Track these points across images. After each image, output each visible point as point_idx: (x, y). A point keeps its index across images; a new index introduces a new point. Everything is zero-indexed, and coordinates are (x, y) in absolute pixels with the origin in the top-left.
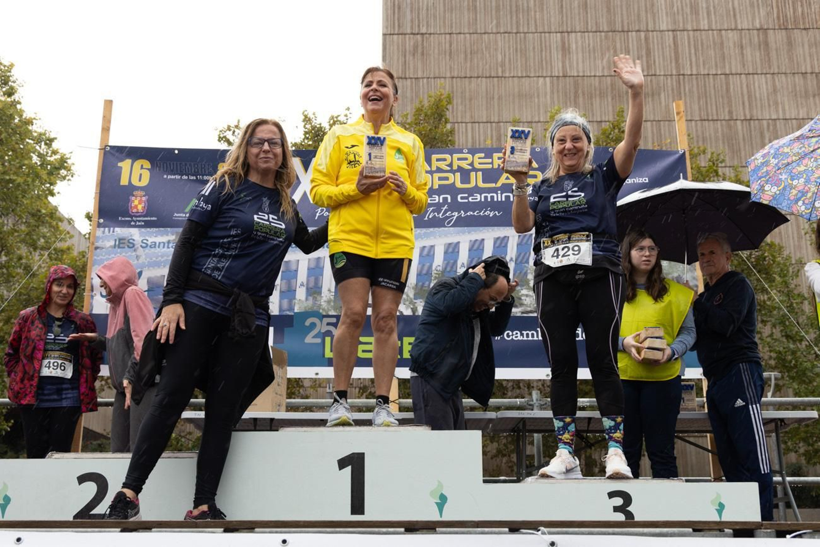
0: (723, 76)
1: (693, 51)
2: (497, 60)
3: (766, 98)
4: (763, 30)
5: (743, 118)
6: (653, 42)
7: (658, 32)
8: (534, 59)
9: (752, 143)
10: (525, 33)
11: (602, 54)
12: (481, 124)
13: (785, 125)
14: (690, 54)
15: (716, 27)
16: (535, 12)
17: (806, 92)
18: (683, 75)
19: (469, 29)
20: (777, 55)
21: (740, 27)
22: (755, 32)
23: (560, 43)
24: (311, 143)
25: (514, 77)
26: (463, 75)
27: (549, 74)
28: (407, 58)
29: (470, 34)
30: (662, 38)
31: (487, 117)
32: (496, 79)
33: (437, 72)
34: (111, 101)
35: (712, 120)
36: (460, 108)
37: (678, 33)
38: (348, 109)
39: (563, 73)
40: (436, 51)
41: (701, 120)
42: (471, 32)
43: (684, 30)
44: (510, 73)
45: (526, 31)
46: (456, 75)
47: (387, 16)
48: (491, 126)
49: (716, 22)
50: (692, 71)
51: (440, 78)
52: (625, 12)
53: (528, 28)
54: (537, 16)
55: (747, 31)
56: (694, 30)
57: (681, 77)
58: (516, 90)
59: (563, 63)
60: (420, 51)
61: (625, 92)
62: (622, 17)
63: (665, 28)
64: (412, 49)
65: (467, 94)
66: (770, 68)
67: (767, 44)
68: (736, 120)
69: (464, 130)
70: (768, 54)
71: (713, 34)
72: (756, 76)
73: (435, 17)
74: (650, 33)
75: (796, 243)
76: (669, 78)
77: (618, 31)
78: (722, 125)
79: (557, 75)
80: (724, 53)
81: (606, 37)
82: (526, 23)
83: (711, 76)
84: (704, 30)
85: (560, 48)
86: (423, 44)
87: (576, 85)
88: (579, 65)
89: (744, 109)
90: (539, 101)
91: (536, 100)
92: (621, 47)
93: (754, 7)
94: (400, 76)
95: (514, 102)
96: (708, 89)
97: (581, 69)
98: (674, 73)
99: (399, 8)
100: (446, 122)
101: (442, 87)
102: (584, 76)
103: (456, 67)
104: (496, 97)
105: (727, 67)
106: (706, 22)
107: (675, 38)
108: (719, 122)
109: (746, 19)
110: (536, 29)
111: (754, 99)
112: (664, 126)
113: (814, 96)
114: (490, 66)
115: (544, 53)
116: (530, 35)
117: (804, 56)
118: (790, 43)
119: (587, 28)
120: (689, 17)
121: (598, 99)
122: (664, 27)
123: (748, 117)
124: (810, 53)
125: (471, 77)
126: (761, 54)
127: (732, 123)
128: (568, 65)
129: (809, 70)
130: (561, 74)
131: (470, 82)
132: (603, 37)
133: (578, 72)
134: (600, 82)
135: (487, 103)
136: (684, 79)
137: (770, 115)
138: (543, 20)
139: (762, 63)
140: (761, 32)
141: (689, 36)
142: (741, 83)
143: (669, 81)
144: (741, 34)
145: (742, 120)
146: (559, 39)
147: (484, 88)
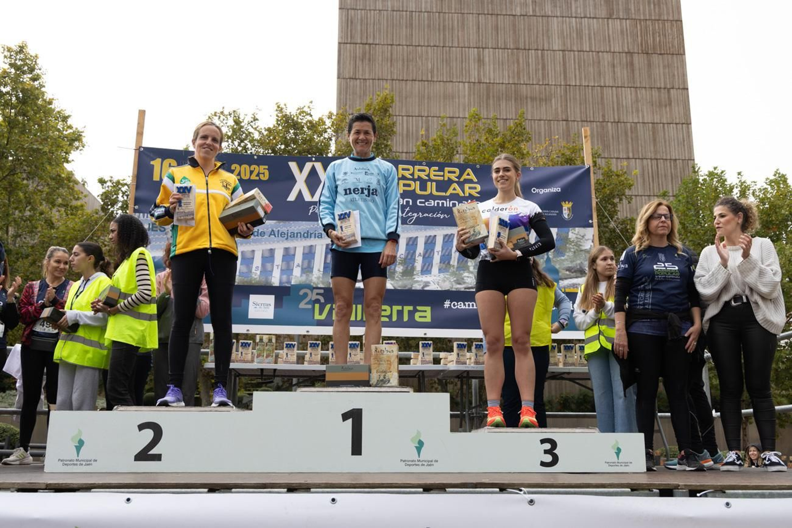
0: (599, 88)
1: (577, 67)
2: (428, 67)
3: (630, 106)
4: (630, 53)
5: (612, 121)
6: (548, 59)
7: (552, 52)
8: (456, 68)
9: (618, 140)
10: (450, 47)
11: (508, 67)
12: (414, 118)
13: (643, 127)
14: (575, 69)
15: (595, 49)
16: (458, 31)
17: (659, 103)
18: (570, 85)
19: (406, 41)
20: (640, 73)
21: (612, 50)
22: (624, 54)
23: (476, 57)
24: (281, 128)
25: (440, 81)
26: (401, 78)
27: (467, 80)
28: (357, 63)
29: (407, 46)
30: (554, 55)
31: (419, 112)
32: (426, 83)
33: (380, 75)
34: (144, 110)
35: (590, 121)
36: (398, 105)
37: (567, 52)
38: (311, 102)
39: (478, 79)
40: (380, 58)
41: (582, 121)
42: (408, 44)
43: (571, 51)
44: (437, 78)
45: (450, 45)
46: (395, 78)
47: (342, 28)
48: (422, 119)
49: (595, 45)
50: (576, 83)
51: (382, 79)
52: (527, 35)
53: (452, 43)
54: (460, 34)
55: (618, 54)
56: (578, 51)
57: (568, 87)
58: (442, 92)
59: (479, 72)
60: (367, 56)
61: (525, 97)
63: (557, 49)
64: (361, 56)
65: (404, 93)
66: (634, 83)
67: (632, 64)
68: (608, 122)
69: (401, 122)
70: (633, 71)
71: (593, 54)
72: (623, 89)
73: (380, 31)
74: (546, 52)
77: (521, 49)
78: (597, 126)
79: (473, 81)
80: (600, 69)
81: (512, 54)
82: (451, 39)
83: (590, 88)
84: (586, 51)
85: (476, 61)
86: (370, 52)
87: (488, 89)
88: (491, 74)
89: (614, 114)
90: (459, 101)
91: (457, 100)
92: (523, 61)
93: (624, 35)
94: (351, 76)
95: (440, 102)
96: (587, 97)
97: (492, 78)
98: (563, 83)
99: (352, 22)
100: (389, 117)
101: (386, 89)
102: (494, 83)
103: (395, 71)
104: (426, 97)
105: (602, 81)
106: (588, 45)
107: (564, 56)
108: (595, 123)
109: (617, 45)
110: (458, 44)
111: (621, 106)
112: (554, 125)
113: (666, 106)
114: (422, 72)
115: (464, 64)
116: (454, 49)
117: (659, 74)
118: (649, 65)
119: (498, 46)
120: (575, 41)
121: (504, 101)
122: (556, 47)
123: (617, 121)
124: (664, 73)
125: (407, 80)
126: (627, 72)
127: (604, 124)
128: (482, 74)
129: (663, 86)
130: (477, 81)
131: (406, 84)
132: (510, 53)
133: (490, 79)
134: (506, 88)
135: (419, 102)
136: (570, 88)
137: (633, 119)
138: (464, 37)
139: (628, 79)
140: (628, 55)
141: (574, 55)
142: (612, 93)
143: (559, 88)
144: (613, 56)
145: (612, 123)
146: (476, 53)
147: (417, 89)
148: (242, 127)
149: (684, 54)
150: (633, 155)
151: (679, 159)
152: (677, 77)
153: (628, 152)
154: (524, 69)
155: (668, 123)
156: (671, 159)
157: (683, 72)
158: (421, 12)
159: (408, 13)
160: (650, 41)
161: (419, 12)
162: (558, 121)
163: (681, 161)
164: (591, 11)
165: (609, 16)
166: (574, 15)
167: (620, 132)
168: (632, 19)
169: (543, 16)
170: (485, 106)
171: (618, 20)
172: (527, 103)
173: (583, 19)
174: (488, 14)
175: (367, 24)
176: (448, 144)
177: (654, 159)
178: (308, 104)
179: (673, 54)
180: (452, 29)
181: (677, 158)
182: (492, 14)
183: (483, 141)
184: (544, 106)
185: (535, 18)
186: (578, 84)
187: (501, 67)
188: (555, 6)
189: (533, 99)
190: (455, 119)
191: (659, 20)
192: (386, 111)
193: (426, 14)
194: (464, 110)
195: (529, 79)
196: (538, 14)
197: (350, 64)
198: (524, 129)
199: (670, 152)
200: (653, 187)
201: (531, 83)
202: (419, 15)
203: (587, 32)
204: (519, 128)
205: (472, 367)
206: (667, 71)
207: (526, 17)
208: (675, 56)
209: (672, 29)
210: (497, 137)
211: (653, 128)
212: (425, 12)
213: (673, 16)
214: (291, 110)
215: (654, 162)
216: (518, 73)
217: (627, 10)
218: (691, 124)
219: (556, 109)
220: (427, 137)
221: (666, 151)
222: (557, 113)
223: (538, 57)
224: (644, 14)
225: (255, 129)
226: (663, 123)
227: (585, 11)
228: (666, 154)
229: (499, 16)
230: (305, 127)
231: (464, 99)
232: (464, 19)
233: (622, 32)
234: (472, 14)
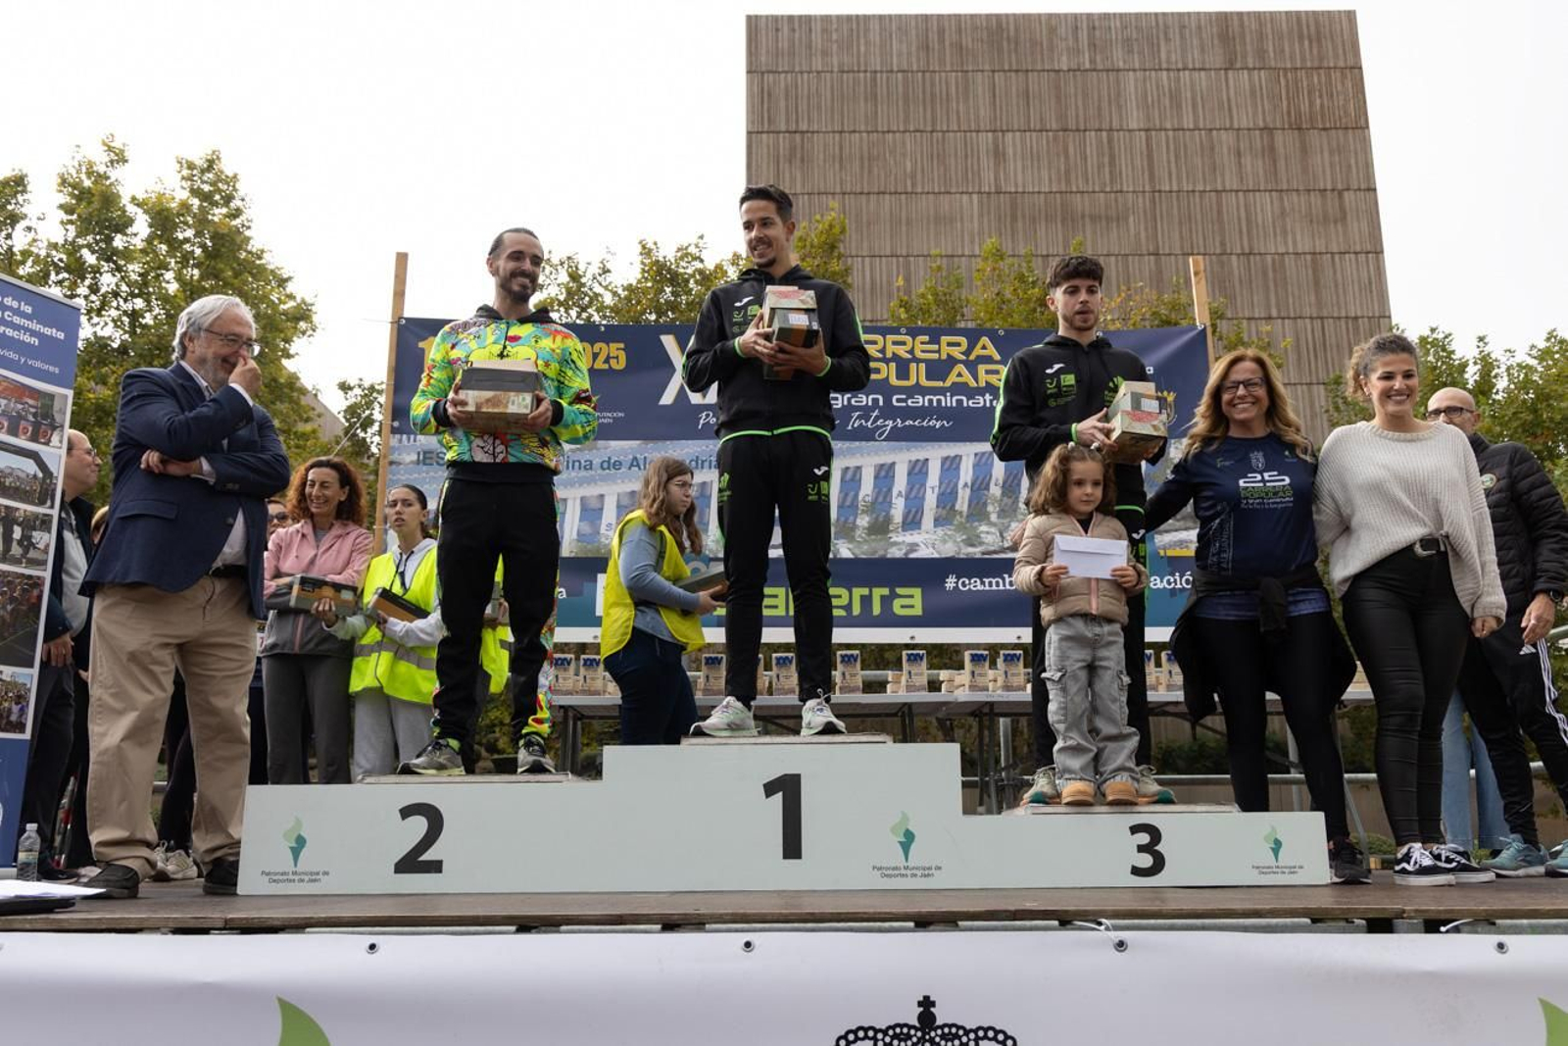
0: (1213, 194)
1: (1173, 159)
2: (905, 169)
3: (1271, 224)
4: (1268, 130)
5: (1239, 251)
6: (1119, 146)
7: (1127, 133)
8: (956, 167)
9: (1251, 288)
10: (943, 132)
11: (1049, 163)
12: (883, 259)
13: (1296, 261)
14: (1169, 162)
15: (1205, 124)
16: (958, 103)
17: (1324, 218)
18: (1160, 191)
19: (867, 124)
20: (1287, 165)
21: (1236, 126)
22: (1257, 132)
23: (991, 146)
24: (649, 284)
25: (928, 193)
26: (859, 190)
27: (977, 189)
28: (781, 166)
29: (868, 132)
30: (1131, 139)
31: (892, 248)
32: (903, 197)
34: (405, 256)
36: (854, 237)
37: (1153, 133)
38: (701, 237)
39: (996, 186)
40: (821, 156)
41: (1184, 254)
42: (869, 129)
43: (1161, 130)
44: (923, 188)
45: (945, 129)
46: (848, 190)
47: (753, 107)
48: (898, 262)
49: (1204, 119)
50: (1171, 185)
52: (1080, 103)
53: (948, 125)
54: (961, 109)
55: (1246, 132)
56: (1174, 130)
57: (1157, 194)
58: (932, 212)
59: (996, 174)
60: (799, 156)
61: (1080, 214)
62: (1077, 107)
63: (1135, 127)
64: (787, 153)
65: (864, 216)
66: (1276, 182)
67: (1272, 149)
68: (1231, 254)
69: (860, 267)
70: (1275, 161)
71: (1200, 135)
72: (1257, 194)
73: (819, 107)
74: (1115, 133)
75: (1309, 423)
76: (1140, 195)
77: (1071, 130)
79: (987, 190)
80: (1215, 162)
81: (1055, 139)
82: (945, 118)
83: (1197, 194)
84: (1188, 129)
85: (991, 153)
86: (802, 148)
87: (1014, 206)
88: (1018, 176)
89: (1241, 239)
90: (962, 226)
91: (959, 225)
93: (1256, 97)
95: (928, 229)
97: (1020, 183)
98: (1147, 188)
101: (832, 210)
102: (1024, 192)
103: (848, 178)
104: (904, 221)
106: (1191, 118)
107: (1148, 139)
109: (1245, 114)
110: (959, 126)
111: (1254, 225)
113: (1335, 222)
114: (896, 179)
115: (969, 159)
116: (951, 134)
117: (1323, 166)
118: (1304, 150)
119: (1029, 126)
120: (1168, 112)
121: (1043, 223)
122: (1133, 125)
123: (1247, 251)
124: (1332, 165)
125: (869, 193)
126: (1264, 163)
127: (1225, 257)
128: (1002, 178)
129: (1329, 187)
130: (993, 190)
131: (868, 201)
132: (1051, 139)
133: (1016, 185)
134: (1046, 200)
135: (891, 230)
136: (1160, 197)
137: (1276, 248)
138: (968, 113)
139: (1266, 176)
140: (1265, 132)
141: (1167, 137)
142: (1238, 204)
143: (1140, 200)
144: (1238, 136)
145: (1238, 255)
146: (990, 141)
147: (887, 208)
148: (584, 285)
149: (1368, 127)
150: (1279, 311)
151: (1363, 317)
152: (1354, 169)
153: (1268, 307)
154: (1076, 167)
155: (1340, 253)
156: (1347, 317)
157: (1366, 158)
158: (892, 71)
159: (868, 74)
160: (1305, 107)
161: (887, 72)
162: (1140, 255)
163: (1366, 320)
164: (1194, 57)
165: (1228, 66)
166: (1164, 66)
167: (1253, 272)
168: (1271, 68)
169: (1108, 71)
170: (1009, 233)
171: (1245, 72)
172: (1084, 225)
173: (1181, 73)
174: (1010, 71)
175: (797, 98)
176: (946, 303)
177: (1317, 318)
178: (694, 240)
179: (1346, 128)
180: (948, 100)
181: (1359, 314)
182: (1017, 71)
183: (1008, 294)
184: (1115, 230)
185: (1094, 73)
186: (1175, 188)
187: (1036, 163)
188: (1130, 51)
189: (1094, 218)
190: (956, 259)
191: (1320, 68)
192: (833, 247)
193: (900, 75)
194: (972, 242)
195: (1087, 183)
196: (1100, 67)
197: (768, 166)
199: (1346, 303)
200: (1317, 367)
201: (1090, 189)
202: (888, 78)
203: (1189, 95)
205: (999, 696)
206: (1337, 159)
207: (1078, 73)
208: (1350, 131)
209: (1343, 84)
210: (1033, 288)
211: (1314, 261)
212: (898, 71)
213: (1346, 60)
214: (667, 252)
215: (1318, 323)
216: (1067, 172)
217: (1261, 53)
218: (1382, 252)
219: (1138, 234)
220: (908, 292)
221: (1338, 302)
222: (1138, 243)
223: (1102, 142)
224: (1292, 58)
225: (606, 288)
226: (1332, 253)
227: (1184, 57)
228: (1339, 309)
229: (1030, 74)
230: (692, 281)
231: (972, 222)
232: (967, 81)
233: (1253, 93)
234: (982, 71)
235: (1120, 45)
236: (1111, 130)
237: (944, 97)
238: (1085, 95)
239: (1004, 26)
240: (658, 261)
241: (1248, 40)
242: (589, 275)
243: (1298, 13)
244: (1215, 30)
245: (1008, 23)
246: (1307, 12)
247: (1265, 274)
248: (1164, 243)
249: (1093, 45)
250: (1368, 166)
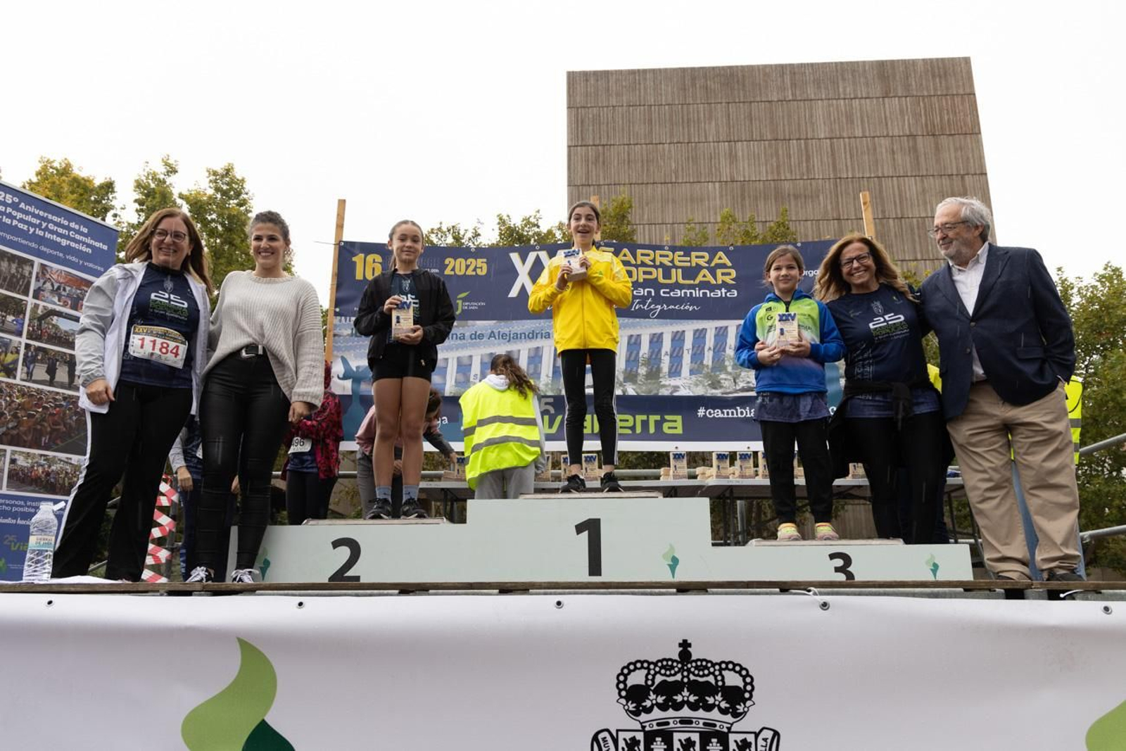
0: (876, 179)
1: (848, 157)
2: (671, 167)
3: (915, 198)
4: (912, 136)
6: (812, 149)
7: (817, 140)
8: (705, 166)
10: (695, 143)
11: (766, 161)
12: (657, 226)
15: (869, 133)
16: (705, 123)
18: (840, 178)
19: (645, 138)
20: (925, 159)
21: (891, 134)
22: (905, 138)
23: (727, 151)
25: (686, 182)
26: (640, 182)
27: (718, 180)
28: (590, 167)
29: (646, 144)
30: (820, 144)
31: (662, 219)
32: (670, 185)
33: (616, 179)
34: (344, 201)
36: (637, 211)
37: (835, 140)
38: (538, 211)
40: (616, 161)
41: (856, 218)
42: (647, 142)
43: (840, 138)
44: (683, 179)
45: (697, 140)
46: (634, 182)
47: (572, 130)
48: (667, 227)
49: (869, 130)
50: (847, 175)
51: (619, 184)
52: (786, 122)
53: (699, 138)
54: (707, 127)
55: (897, 138)
56: (849, 138)
57: (838, 180)
58: (689, 195)
59: (731, 169)
60: (601, 159)
61: (787, 195)
63: (822, 136)
64: (594, 159)
65: (645, 198)
66: (919, 170)
67: (916, 149)
69: (642, 230)
70: (917, 156)
71: (867, 141)
72: (906, 179)
73: (614, 130)
74: (810, 141)
76: (827, 181)
77: (780, 140)
79: (725, 180)
80: (876, 157)
81: (770, 146)
82: (697, 133)
83: (865, 179)
84: (858, 137)
85: (728, 157)
86: (604, 154)
87: (743, 188)
88: (745, 170)
89: (895, 208)
90: (709, 204)
91: (707, 203)
92: (783, 153)
93: (904, 114)
94: (584, 183)
95: (686, 206)
97: (747, 174)
98: (832, 176)
99: (582, 122)
100: (628, 224)
101: (623, 194)
102: (749, 181)
103: (634, 174)
104: (670, 201)
105: (880, 171)
106: (860, 130)
107: (832, 145)
109: (897, 127)
110: (706, 139)
111: (904, 198)
112: (823, 224)
114: (665, 174)
115: (713, 160)
116: (701, 144)
117: (951, 161)
118: (937, 149)
119: (752, 138)
120: (845, 126)
121: (762, 200)
123: (900, 216)
124: (956, 158)
125: (648, 183)
126: (910, 158)
128: (735, 171)
129: (955, 173)
130: (729, 180)
131: (647, 189)
132: (767, 146)
133: (744, 177)
134: (764, 185)
135: (662, 206)
136: (840, 182)
137: (920, 214)
138: (712, 131)
139: (911, 166)
140: (910, 138)
141: (845, 143)
142: (893, 186)
143: (827, 183)
144: (892, 140)
145: (894, 219)
146: (727, 148)
147: (659, 192)
149: (980, 133)
150: (922, 256)
152: (972, 161)
153: (915, 252)
154: (784, 162)
157: (980, 153)
158: (661, 105)
159: (646, 107)
160: (937, 120)
161: (658, 105)
162: (828, 219)
164: (862, 91)
165: (884, 95)
166: (842, 96)
167: (904, 230)
168: (913, 96)
169: (804, 100)
170: (740, 207)
171: (896, 99)
172: (789, 201)
173: (853, 101)
174: (739, 102)
175: (600, 123)
178: (534, 213)
180: (698, 122)
182: (744, 102)
184: (810, 203)
185: (795, 103)
187: (757, 163)
188: (819, 87)
189: (796, 197)
190: (705, 225)
191: (947, 95)
192: (624, 217)
193: (667, 107)
194: (716, 214)
195: (792, 174)
196: (799, 98)
197: (582, 168)
198: (788, 229)
201: (794, 178)
202: (659, 109)
203: (859, 115)
204: (782, 228)
205: (737, 481)
206: (960, 155)
207: (784, 103)
208: (968, 136)
209: (962, 104)
210: (755, 240)
212: (665, 105)
213: (965, 89)
214: (516, 221)
216: (778, 167)
217: (907, 87)
219: (825, 207)
222: (826, 212)
223: (801, 147)
224: (928, 89)
227: (855, 91)
229: (753, 104)
230: (532, 240)
231: (715, 199)
232: (711, 110)
233: (901, 111)
234: (721, 103)
235: (812, 85)
236: (807, 139)
237: (696, 119)
238: (789, 116)
239: (735, 74)
240: (510, 227)
241: (898, 78)
242: (466, 237)
243: (931, 60)
244: (875, 72)
245: (737, 72)
246: (937, 59)
247: (912, 230)
248: (843, 211)
249: (794, 85)
250: (981, 158)
